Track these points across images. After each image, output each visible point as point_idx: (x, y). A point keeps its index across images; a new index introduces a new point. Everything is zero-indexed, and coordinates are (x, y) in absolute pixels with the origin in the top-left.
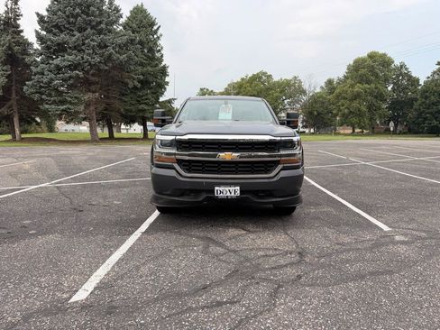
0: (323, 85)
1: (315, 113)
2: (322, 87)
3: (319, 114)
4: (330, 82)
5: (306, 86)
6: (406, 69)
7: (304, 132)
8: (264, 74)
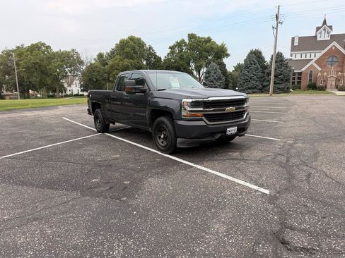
0: (96, 57)
1: (95, 80)
2: (95, 59)
3: (97, 80)
4: (100, 56)
5: (83, 58)
6: (153, 50)
7: (83, 95)
8: (43, 44)
